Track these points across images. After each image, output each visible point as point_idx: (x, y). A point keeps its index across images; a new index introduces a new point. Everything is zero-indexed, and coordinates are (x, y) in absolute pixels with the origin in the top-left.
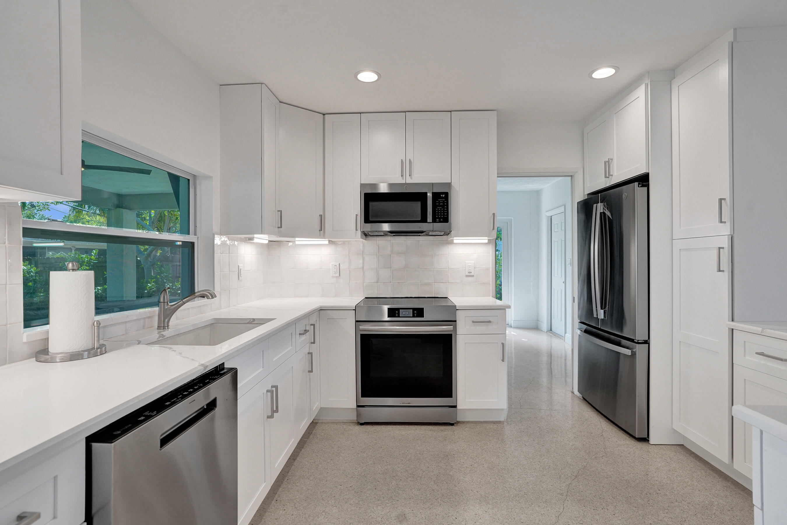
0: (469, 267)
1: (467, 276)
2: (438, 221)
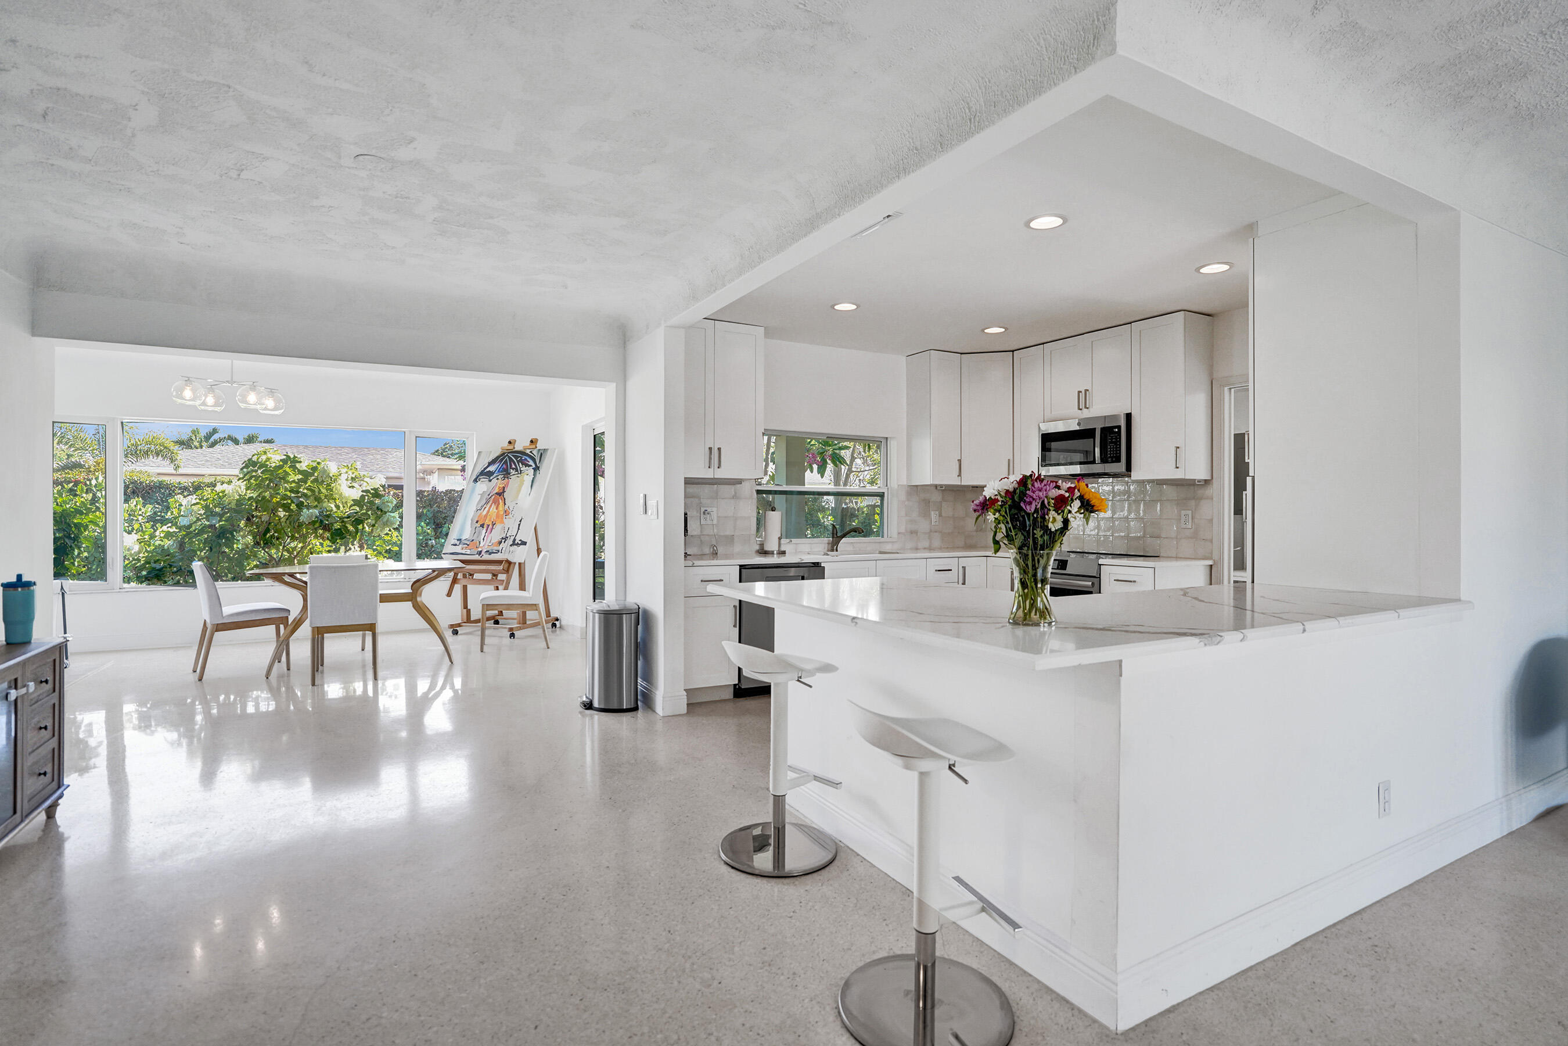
0: (1185, 517)
2: (1110, 461)
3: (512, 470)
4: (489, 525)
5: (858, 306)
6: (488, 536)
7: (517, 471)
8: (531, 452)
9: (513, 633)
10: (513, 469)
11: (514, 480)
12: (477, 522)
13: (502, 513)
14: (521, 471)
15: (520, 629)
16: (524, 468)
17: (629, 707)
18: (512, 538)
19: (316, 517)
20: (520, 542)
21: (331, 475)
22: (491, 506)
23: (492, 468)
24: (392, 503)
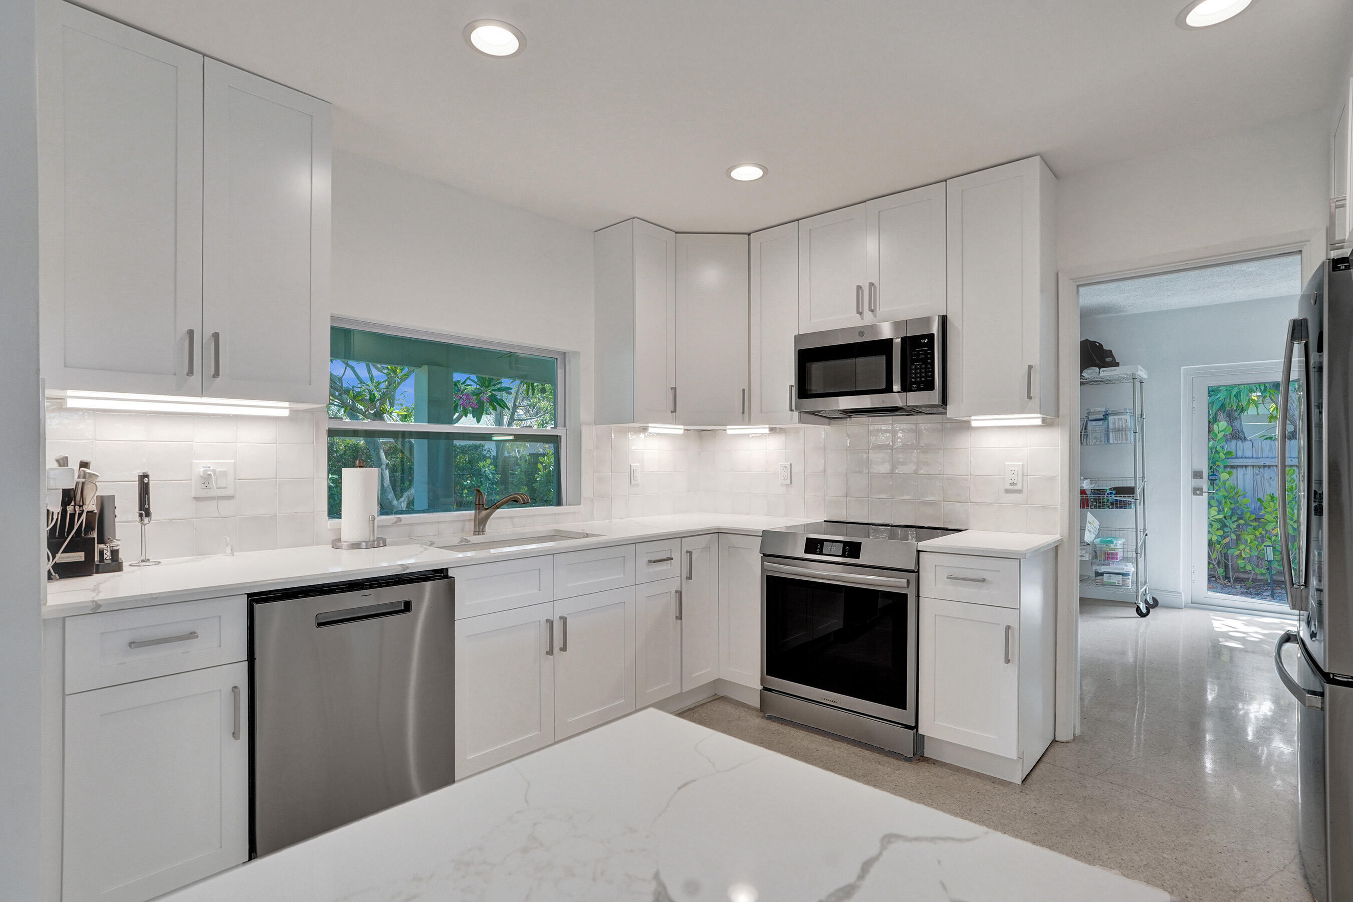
0: (1012, 473)
1: (1007, 491)
2: (916, 389)
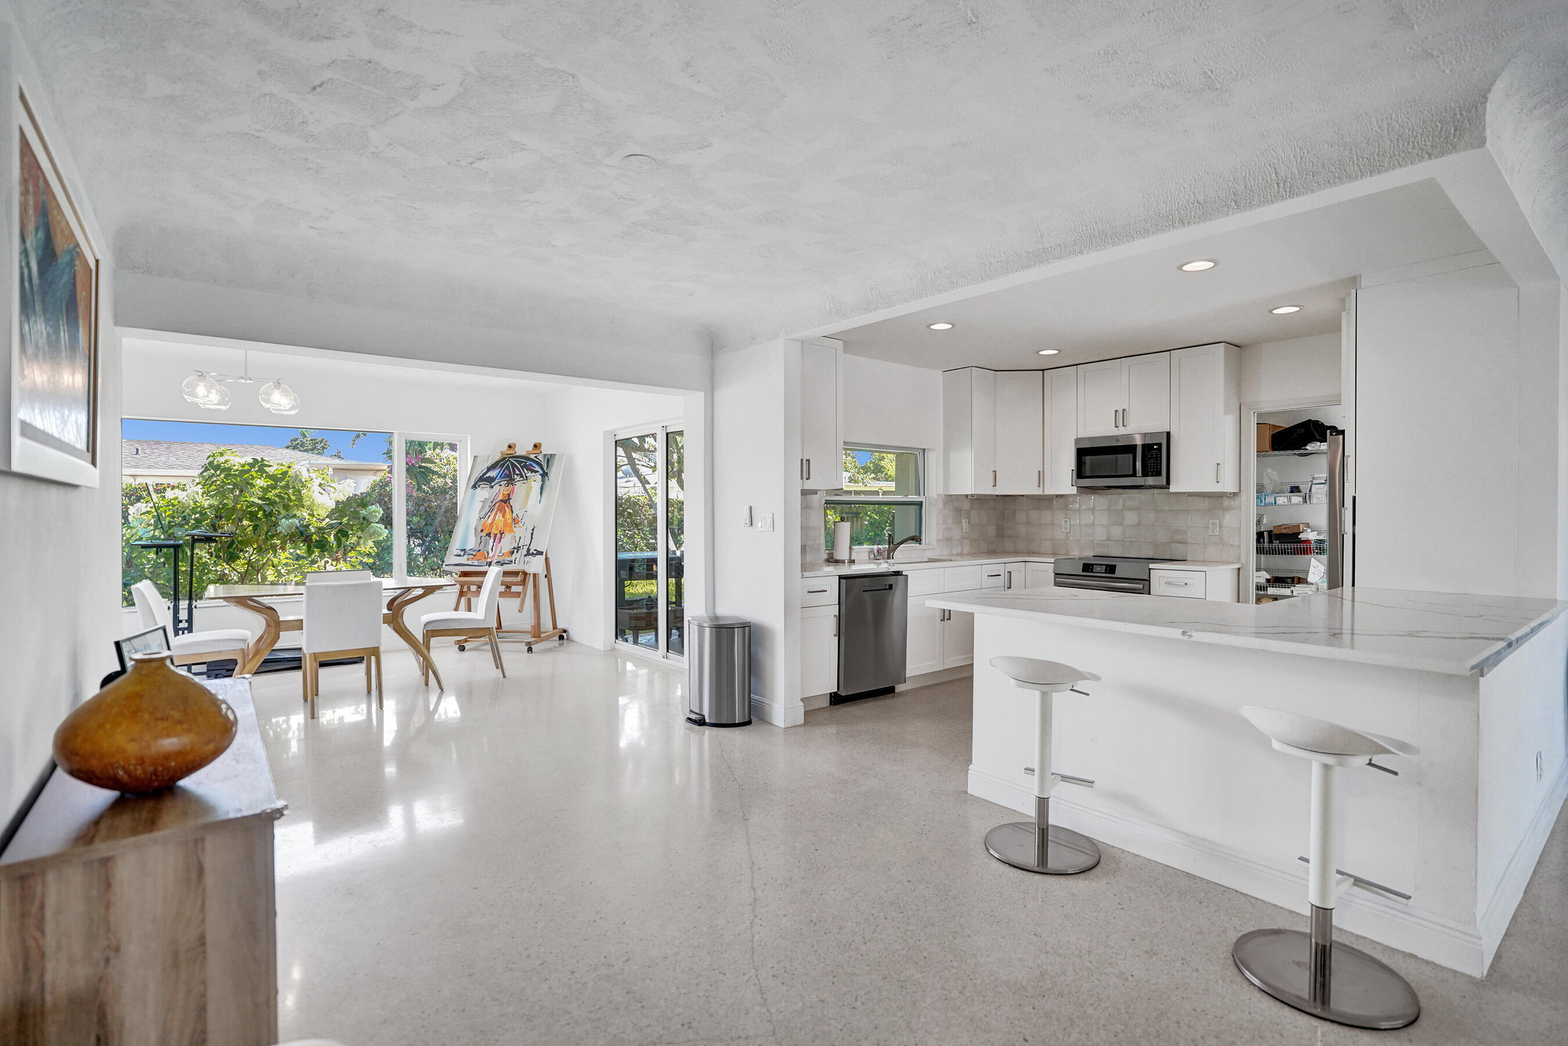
0: (1213, 525)
2: (1151, 475)
3: (516, 477)
4: (496, 535)
5: (953, 326)
6: (497, 545)
7: (522, 476)
8: (536, 457)
9: (530, 648)
10: (517, 475)
11: (520, 487)
12: (482, 531)
13: (510, 521)
14: (527, 477)
15: (536, 643)
16: (529, 474)
17: (741, 721)
18: (526, 548)
19: (297, 528)
20: (535, 552)
21: (303, 480)
22: (496, 514)
23: (492, 474)
24: (379, 513)
